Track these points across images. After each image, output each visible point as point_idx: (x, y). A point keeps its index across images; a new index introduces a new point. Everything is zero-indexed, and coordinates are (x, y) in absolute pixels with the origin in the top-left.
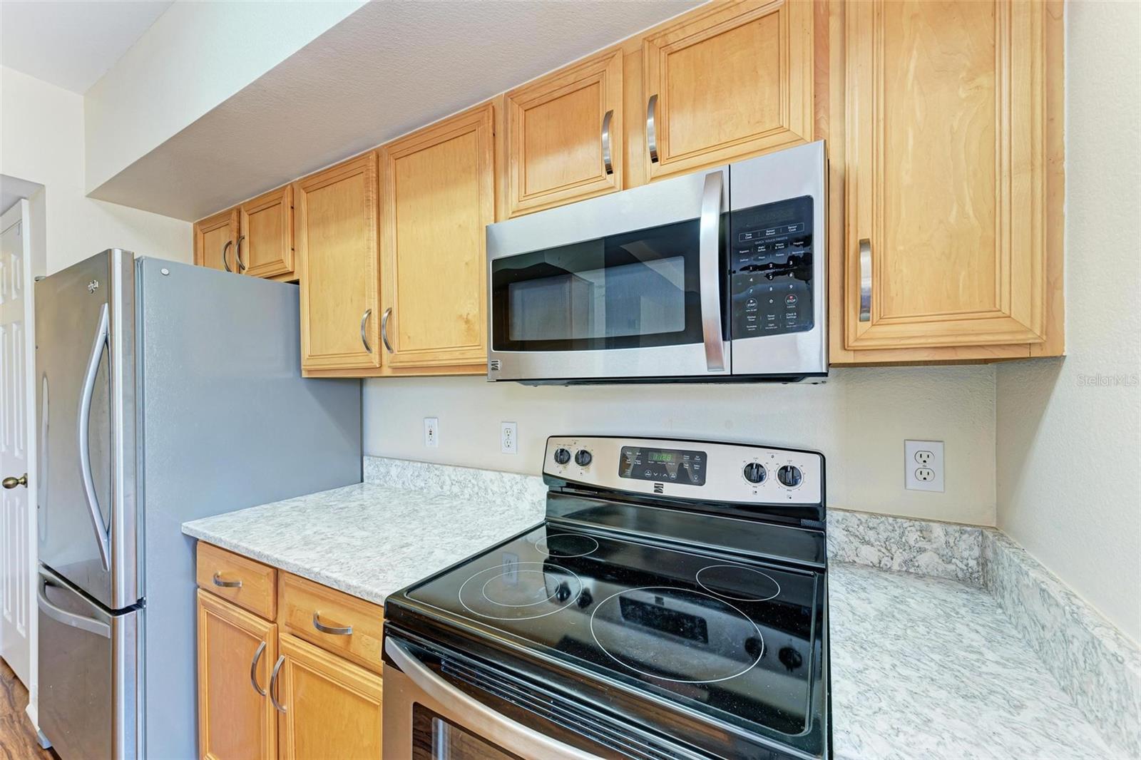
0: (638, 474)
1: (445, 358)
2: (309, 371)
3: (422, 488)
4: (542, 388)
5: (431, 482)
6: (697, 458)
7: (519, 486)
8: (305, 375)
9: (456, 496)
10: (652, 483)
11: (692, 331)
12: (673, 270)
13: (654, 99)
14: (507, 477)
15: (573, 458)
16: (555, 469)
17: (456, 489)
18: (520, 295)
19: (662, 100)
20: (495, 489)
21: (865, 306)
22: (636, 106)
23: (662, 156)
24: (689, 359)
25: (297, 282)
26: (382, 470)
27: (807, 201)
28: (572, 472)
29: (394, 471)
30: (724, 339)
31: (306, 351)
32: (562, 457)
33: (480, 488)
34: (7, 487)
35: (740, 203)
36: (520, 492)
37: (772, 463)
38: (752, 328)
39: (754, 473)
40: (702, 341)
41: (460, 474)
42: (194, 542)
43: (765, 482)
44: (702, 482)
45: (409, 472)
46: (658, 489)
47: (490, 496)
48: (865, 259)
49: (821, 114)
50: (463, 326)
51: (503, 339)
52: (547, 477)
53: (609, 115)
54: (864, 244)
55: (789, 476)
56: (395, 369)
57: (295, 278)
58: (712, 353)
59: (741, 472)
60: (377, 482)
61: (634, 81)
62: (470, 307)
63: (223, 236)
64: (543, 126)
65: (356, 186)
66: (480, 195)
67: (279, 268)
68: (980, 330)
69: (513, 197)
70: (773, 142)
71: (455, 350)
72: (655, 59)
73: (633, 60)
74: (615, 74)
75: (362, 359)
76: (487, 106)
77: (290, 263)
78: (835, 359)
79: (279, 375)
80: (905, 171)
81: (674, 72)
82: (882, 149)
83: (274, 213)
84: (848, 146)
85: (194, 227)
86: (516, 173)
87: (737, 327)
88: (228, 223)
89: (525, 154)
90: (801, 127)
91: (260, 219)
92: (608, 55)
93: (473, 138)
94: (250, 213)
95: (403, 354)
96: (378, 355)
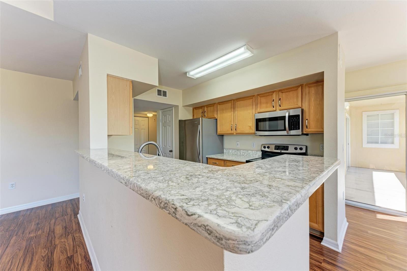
0: (277, 149)
1: (246, 132)
2: (219, 134)
3: (236, 154)
4: (262, 136)
5: (238, 153)
6: (287, 147)
7: (256, 153)
8: (218, 134)
9: (243, 155)
10: (280, 151)
11: (285, 130)
12: (283, 121)
13: (280, 99)
14: (253, 151)
15: (266, 147)
16: (263, 149)
17: (243, 154)
18: (259, 123)
19: (281, 99)
20: (251, 153)
21: (307, 127)
22: (277, 99)
23: (281, 106)
24: (284, 133)
25: (217, 119)
26: (228, 151)
27: (299, 115)
28: (267, 149)
29: (230, 151)
30: (289, 130)
31: (219, 130)
32: (265, 147)
33: (248, 153)
34: (170, 152)
35: (291, 114)
36: (256, 154)
37: (298, 147)
38: (293, 129)
39: (296, 149)
40: (286, 131)
41: (244, 151)
42: (207, 158)
43: (298, 150)
44: (288, 150)
45: (234, 151)
46: (281, 151)
47: (250, 155)
48: (307, 121)
49: (302, 103)
50: (249, 127)
51: (257, 129)
52: (262, 151)
53: (274, 100)
54: (307, 119)
55: (301, 149)
56: (236, 134)
57: (216, 118)
59: (294, 149)
60: (227, 153)
61: (277, 96)
62: (251, 125)
63: (201, 111)
64: (263, 100)
65: (229, 105)
66: (253, 108)
67: (213, 117)
68: (320, 130)
69: (258, 109)
70: (296, 106)
71: (247, 130)
72: (280, 94)
73: (277, 93)
74: (274, 95)
75: (230, 132)
76: (254, 96)
77: (216, 116)
78: (304, 133)
79: (215, 134)
80: (312, 111)
81: (283, 96)
82: (309, 109)
83: (212, 108)
84: (305, 107)
85: (193, 108)
86: (259, 106)
87: (290, 129)
88: (202, 108)
89: (260, 103)
90: (300, 105)
91: (209, 108)
92: (273, 92)
93: (251, 100)
94: (207, 107)
95: (238, 131)
96: (234, 131)
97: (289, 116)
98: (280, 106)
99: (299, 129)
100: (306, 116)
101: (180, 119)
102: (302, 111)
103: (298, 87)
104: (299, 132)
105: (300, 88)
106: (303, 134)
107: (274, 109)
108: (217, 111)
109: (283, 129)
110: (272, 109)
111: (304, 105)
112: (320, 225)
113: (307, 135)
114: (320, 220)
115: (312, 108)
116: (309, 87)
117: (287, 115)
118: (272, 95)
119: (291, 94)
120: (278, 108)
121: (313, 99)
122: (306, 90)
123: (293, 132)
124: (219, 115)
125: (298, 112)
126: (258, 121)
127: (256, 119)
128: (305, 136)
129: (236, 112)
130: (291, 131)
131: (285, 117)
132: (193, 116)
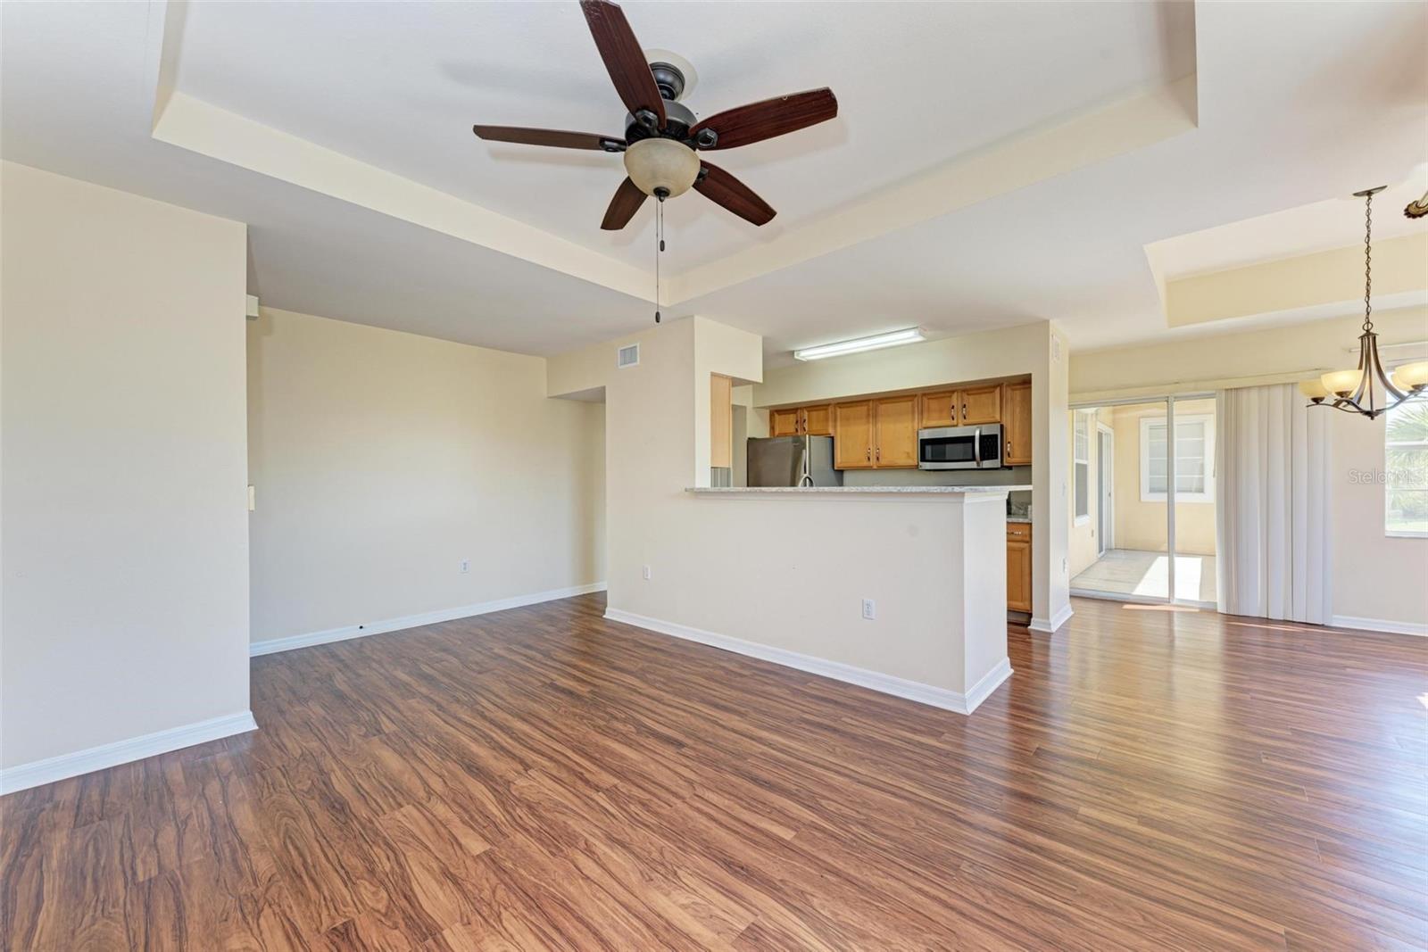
1: (899, 463)
2: (838, 467)
4: (930, 472)
8: (835, 468)
11: (973, 459)
12: (970, 444)
13: (964, 405)
18: (928, 448)
19: (966, 406)
21: (1009, 455)
22: (960, 406)
23: (967, 417)
24: (973, 465)
25: (833, 438)
27: (996, 436)
30: (981, 460)
31: (837, 460)
35: (983, 434)
38: (986, 459)
40: (975, 461)
48: (1008, 445)
49: (1001, 414)
50: (907, 455)
53: (953, 406)
54: (1009, 441)
56: (877, 467)
57: (832, 435)
58: (978, 464)
61: (960, 399)
62: (910, 450)
63: (792, 417)
64: (934, 404)
65: (863, 409)
66: (913, 420)
67: (824, 432)
68: (1026, 460)
69: (924, 422)
70: (992, 420)
71: (903, 461)
72: (965, 396)
73: (959, 394)
74: (955, 396)
75: (865, 463)
76: (916, 396)
77: (831, 431)
78: (1005, 464)
79: (829, 467)
80: (1017, 430)
81: (970, 400)
82: (1013, 427)
83: (822, 413)
84: (1007, 422)
85: (771, 411)
86: (925, 415)
87: (983, 458)
88: (795, 413)
89: (929, 410)
90: (998, 418)
91: (814, 414)
92: (953, 392)
93: (910, 403)
94: (808, 411)
95: (883, 462)
96: (873, 462)
97: (982, 437)
98: (965, 418)
99: (996, 458)
100: (1008, 436)
101: (750, 434)
102: (1002, 426)
103: (995, 387)
104: (996, 463)
105: (998, 390)
106: (1003, 467)
107: (955, 422)
108: (835, 420)
109: (970, 457)
110: (949, 422)
111: (1004, 419)
112: (1027, 603)
113: (1010, 468)
114: (1027, 596)
115: (1017, 424)
116: (1013, 390)
117: (977, 434)
118: (950, 397)
119: (984, 398)
120: (961, 420)
121: (1018, 410)
122: (1008, 393)
123: (986, 464)
124: (839, 429)
125: (995, 430)
126: (924, 443)
127: (922, 440)
128: (1007, 472)
129: (879, 425)
130: (984, 462)
131: (973, 437)
132: (772, 428)
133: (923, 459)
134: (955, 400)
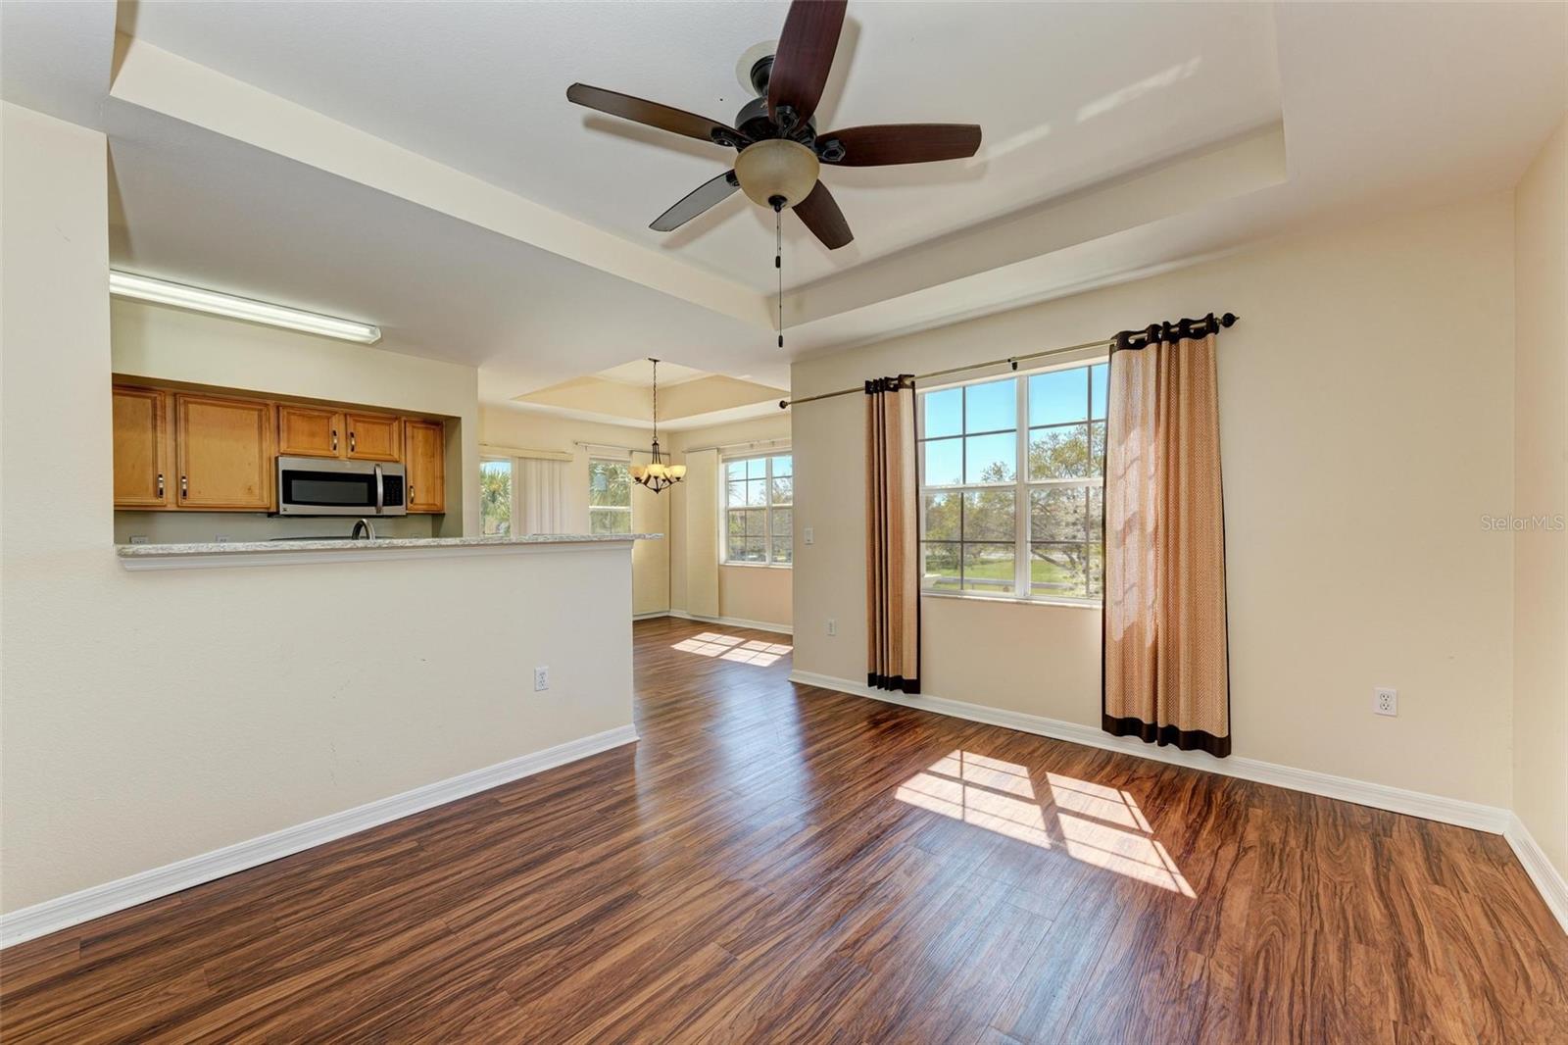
13: (352, 433)
18: (296, 484)
19: (355, 434)
22: (346, 434)
27: (401, 477)
38: (391, 504)
40: (375, 505)
50: (247, 491)
53: (334, 432)
54: (414, 484)
61: (344, 423)
64: (300, 426)
66: (261, 438)
68: (429, 507)
69: (284, 444)
70: (389, 457)
71: (240, 499)
72: (353, 421)
73: (343, 416)
74: (335, 418)
76: (266, 404)
80: (419, 473)
81: (360, 428)
84: (410, 464)
86: (284, 435)
89: (291, 433)
90: (396, 456)
92: (331, 412)
93: (255, 414)
97: (383, 477)
98: (353, 450)
99: (401, 503)
100: (414, 480)
102: (406, 470)
103: (393, 420)
105: (395, 423)
107: (337, 453)
109: (370, 501)
110: (326, 452)
111: (404, 458)
115: (420, 466)
117: (379, 473)
118: (329, 418)
119: (376, 430)
120: (345, 452)
122: (408, 429)
123: (389, 510)
125: (399, 471)
126: (289, 476)
127: (285, 471)
131: (374, 477)
133: (288, 499)
134: (337, 423)
